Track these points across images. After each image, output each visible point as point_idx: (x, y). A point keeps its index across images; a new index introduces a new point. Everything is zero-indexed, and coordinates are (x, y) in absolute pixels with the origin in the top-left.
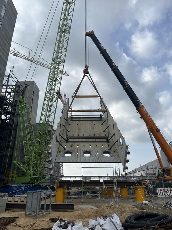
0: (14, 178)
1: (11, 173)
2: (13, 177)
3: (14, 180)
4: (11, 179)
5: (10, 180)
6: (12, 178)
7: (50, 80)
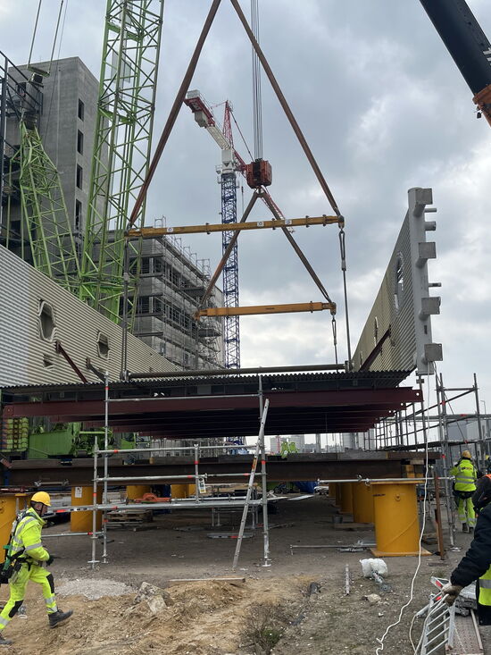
0: (25, 440)
1: (10, 421)
2: (17, 434)
3: (26, 445)
4: (10, 442)
5: (10, 447)
6: (14, 439)
7: (112, 35)
